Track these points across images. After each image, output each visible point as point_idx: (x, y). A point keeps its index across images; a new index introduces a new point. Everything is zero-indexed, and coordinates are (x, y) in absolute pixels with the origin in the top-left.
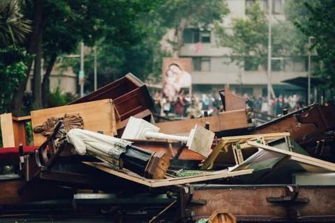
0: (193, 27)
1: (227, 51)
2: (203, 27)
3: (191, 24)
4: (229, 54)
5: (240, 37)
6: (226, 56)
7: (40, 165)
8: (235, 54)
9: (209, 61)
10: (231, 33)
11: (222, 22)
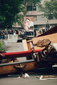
0: (30, 5)
1: (43, 13)
2: (33, 5)
3: (29, 4)
4: (43, 14)
5: (48, 8)
6: (42, 15)
7: (43, 56)
8: (46, 14)
9: (36, 17)
10: (44, 6)
11: (40, 3)
